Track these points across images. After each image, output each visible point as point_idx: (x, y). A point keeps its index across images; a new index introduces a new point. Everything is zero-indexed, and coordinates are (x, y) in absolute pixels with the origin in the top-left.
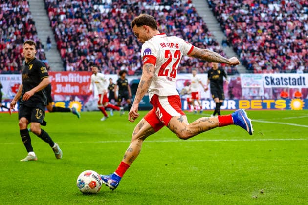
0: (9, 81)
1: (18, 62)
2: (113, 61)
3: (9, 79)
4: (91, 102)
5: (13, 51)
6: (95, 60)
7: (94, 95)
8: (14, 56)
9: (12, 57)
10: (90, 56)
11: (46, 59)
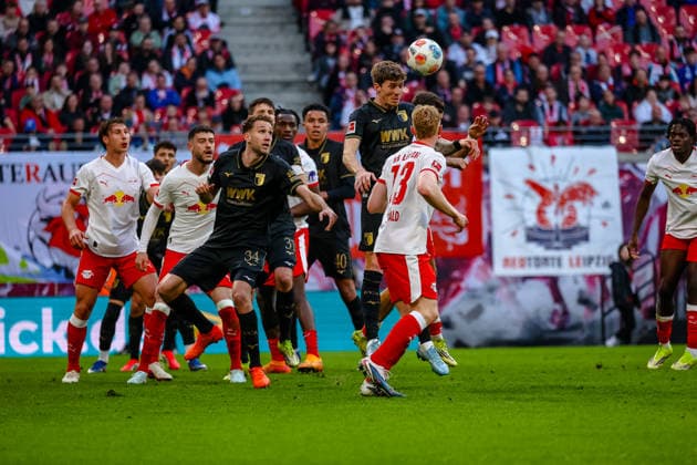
0: (34, 188)
1: (79, 83)
2: (591, 74)
3: (31, 174)
4: (473, 294)
5: (54, 25)
6: (493, 67)
7: (489, 261)
8: (59, 54)
9: (48, 58)
10: (466, 47)
11: (230, 65)
